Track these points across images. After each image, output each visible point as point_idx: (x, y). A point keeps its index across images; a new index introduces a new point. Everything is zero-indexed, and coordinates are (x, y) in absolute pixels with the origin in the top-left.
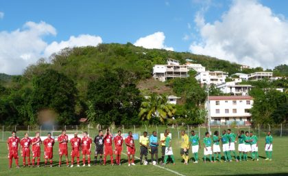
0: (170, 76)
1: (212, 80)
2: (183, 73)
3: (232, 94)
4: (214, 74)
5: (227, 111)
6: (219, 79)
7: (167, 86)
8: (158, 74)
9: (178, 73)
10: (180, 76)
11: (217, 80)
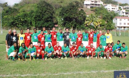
0: (92, 6)
1: (112, 9)
2: (99, 5)
3: (124, 16)
4: (114, 6)
5: (125, 24)
6: (116, 8)
7: (91, 10)
8: (86, 5)
9: (97, 5)
10: (97, 6)
11: (115, 9)
